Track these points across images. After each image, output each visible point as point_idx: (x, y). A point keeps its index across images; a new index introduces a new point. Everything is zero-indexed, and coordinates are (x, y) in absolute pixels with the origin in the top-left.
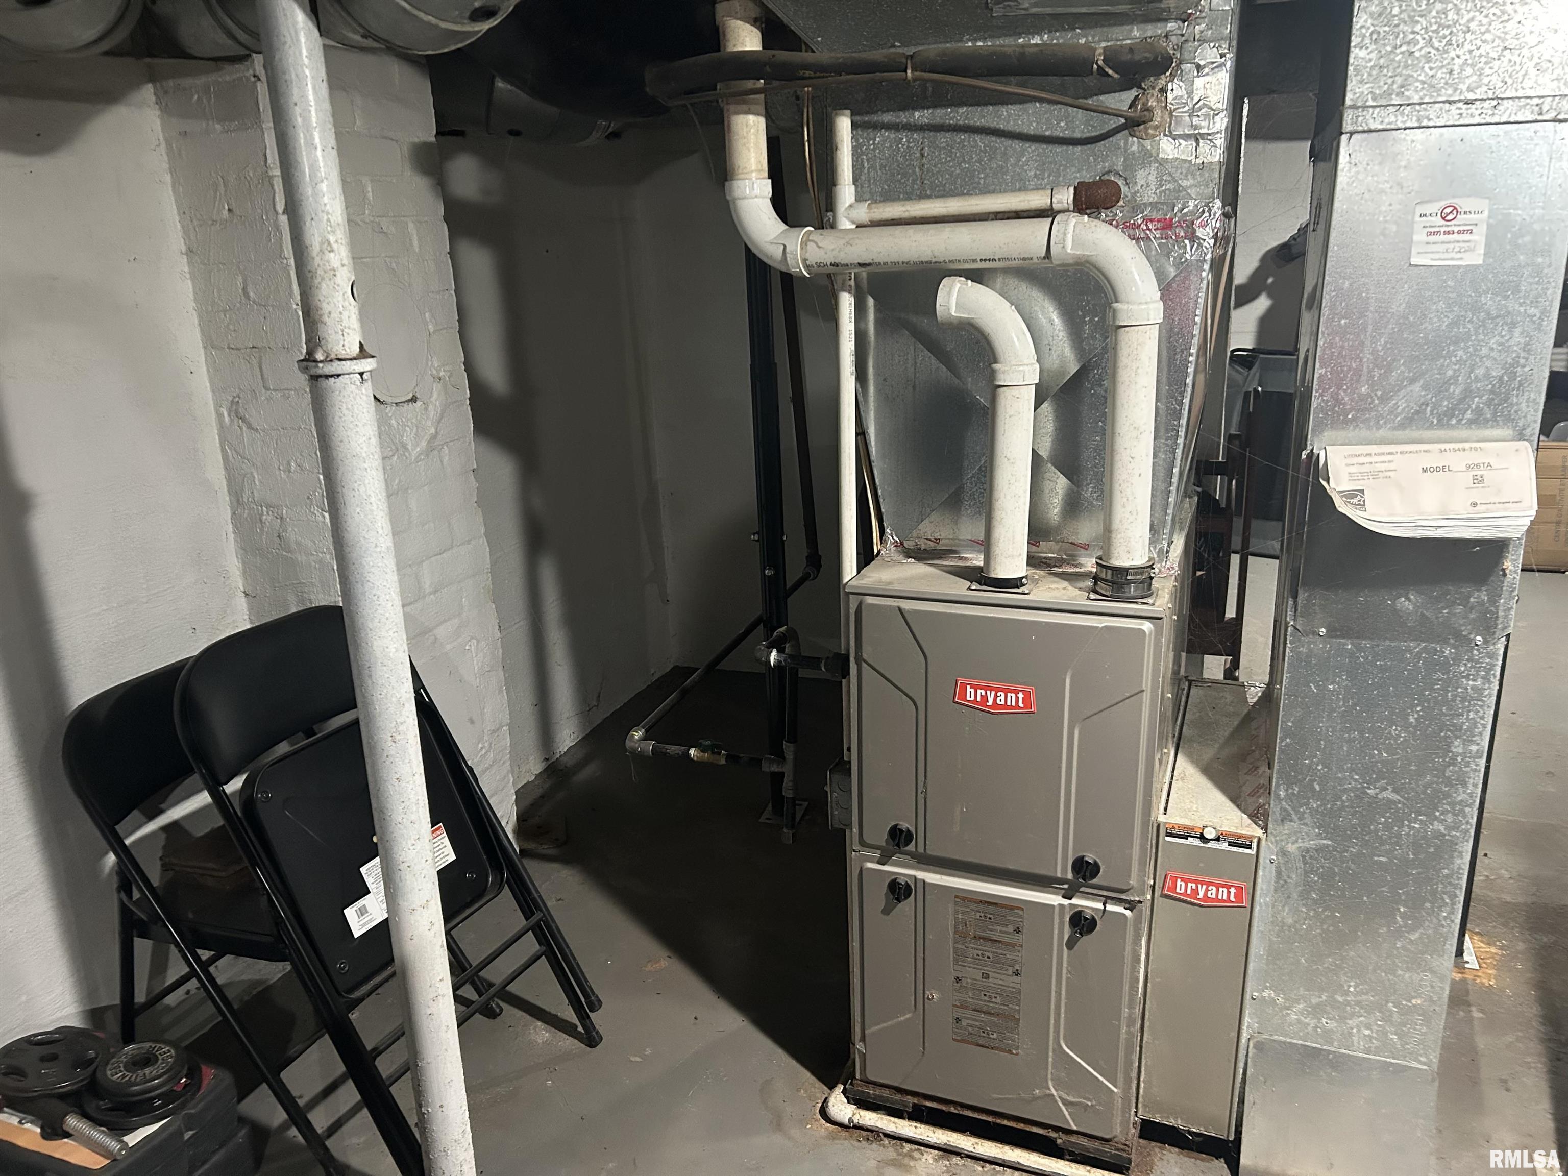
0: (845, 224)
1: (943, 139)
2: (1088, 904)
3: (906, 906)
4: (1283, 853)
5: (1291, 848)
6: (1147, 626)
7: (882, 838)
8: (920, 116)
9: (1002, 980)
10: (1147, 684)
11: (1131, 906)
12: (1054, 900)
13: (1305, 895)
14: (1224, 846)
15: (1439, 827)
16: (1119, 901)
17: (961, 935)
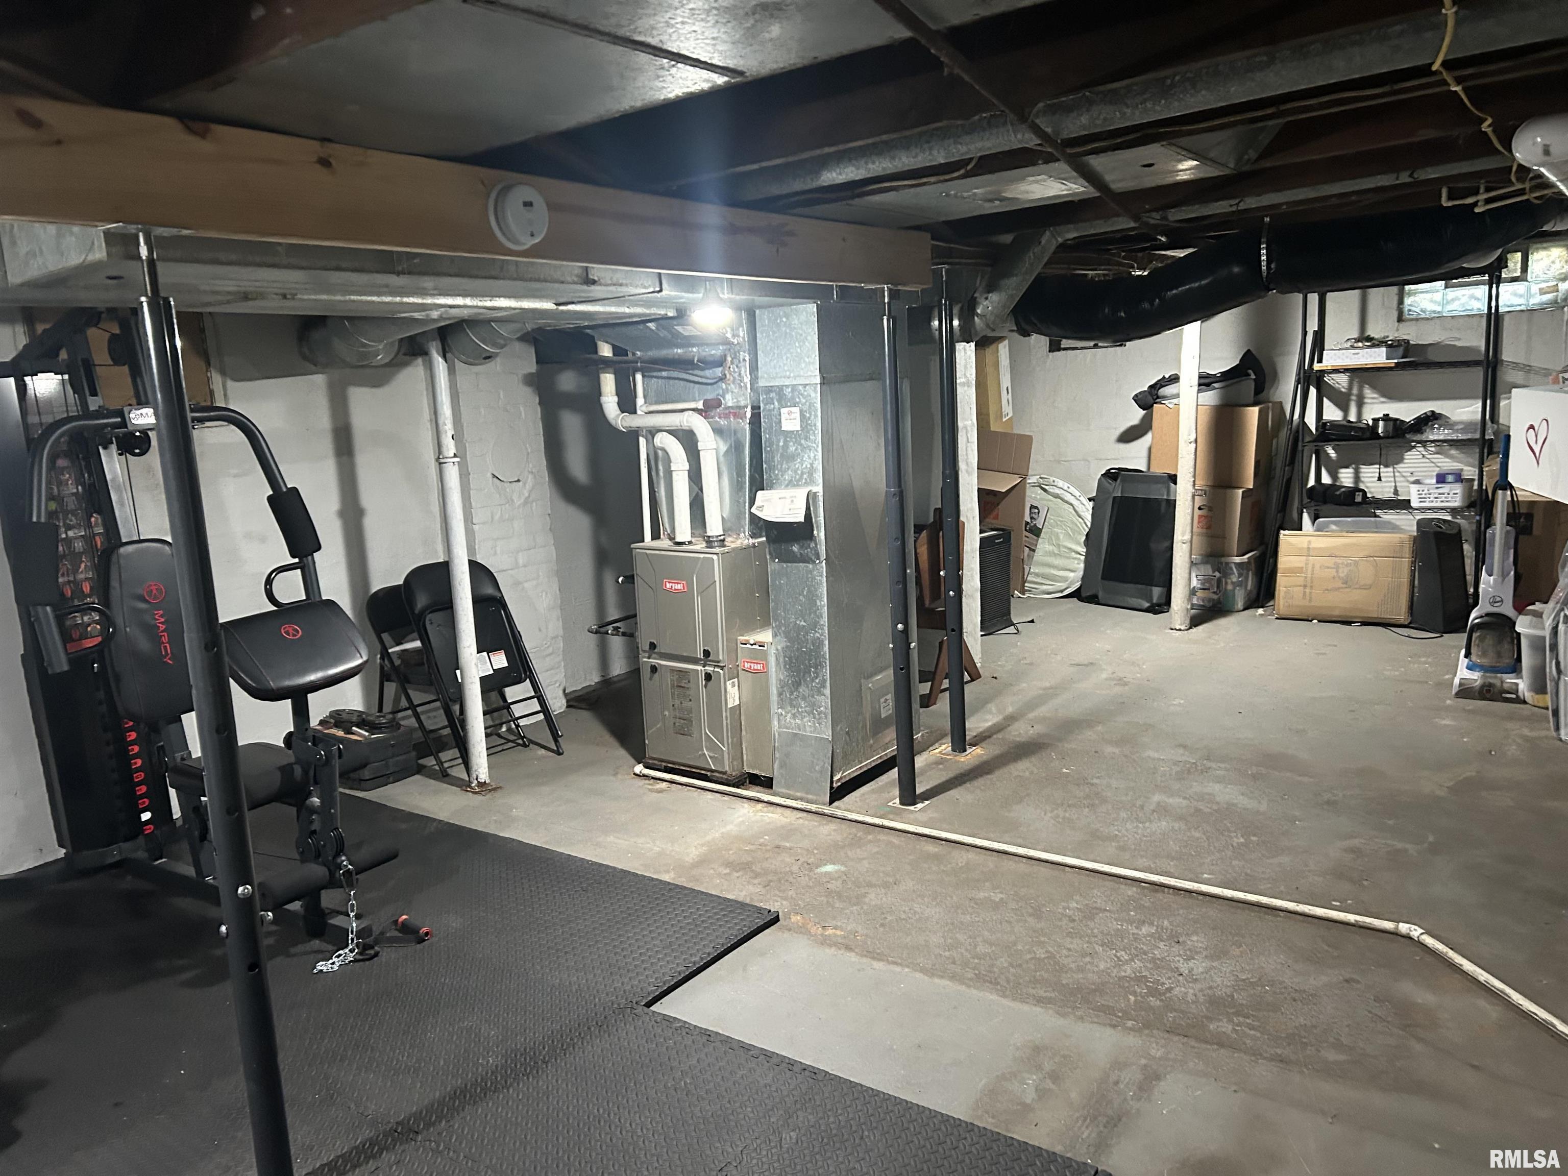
0: (639, 412)
1: (671, 382)
2: (709, 669)
3: (656, 675)
4: (777, 650)
5: (779, 647)
6: (715, 557)
7: (647, 648)
8: (664, 374)
9: (687, 704)
10: (717, 579)
11: (722, 668)
12: (699, 668)
13: (785, 666)
14: (757, 647)
15: (818, 635)
16: (718, 666)
17: (673, 686)
